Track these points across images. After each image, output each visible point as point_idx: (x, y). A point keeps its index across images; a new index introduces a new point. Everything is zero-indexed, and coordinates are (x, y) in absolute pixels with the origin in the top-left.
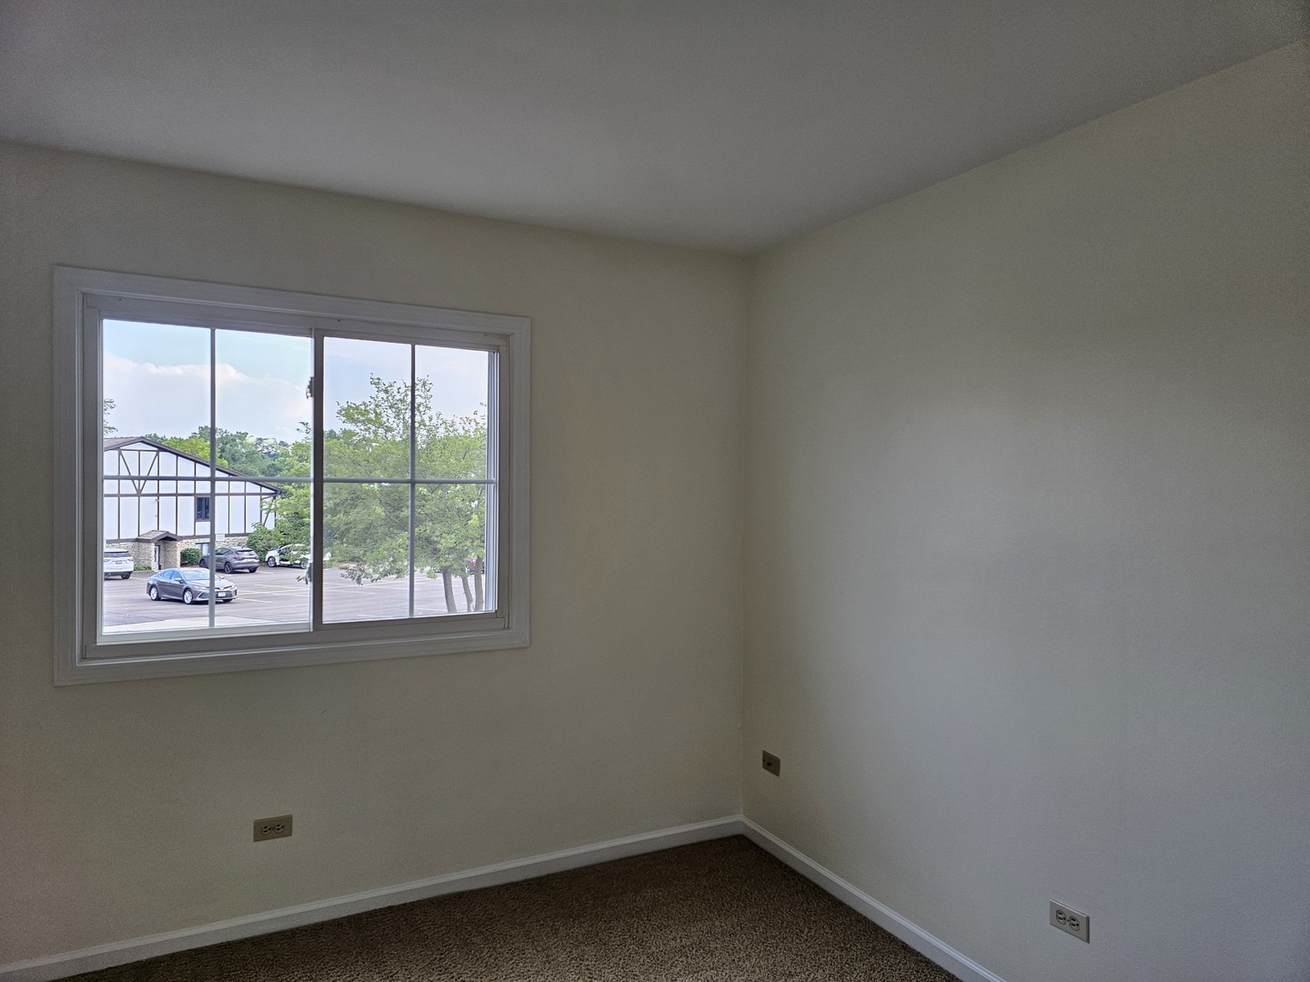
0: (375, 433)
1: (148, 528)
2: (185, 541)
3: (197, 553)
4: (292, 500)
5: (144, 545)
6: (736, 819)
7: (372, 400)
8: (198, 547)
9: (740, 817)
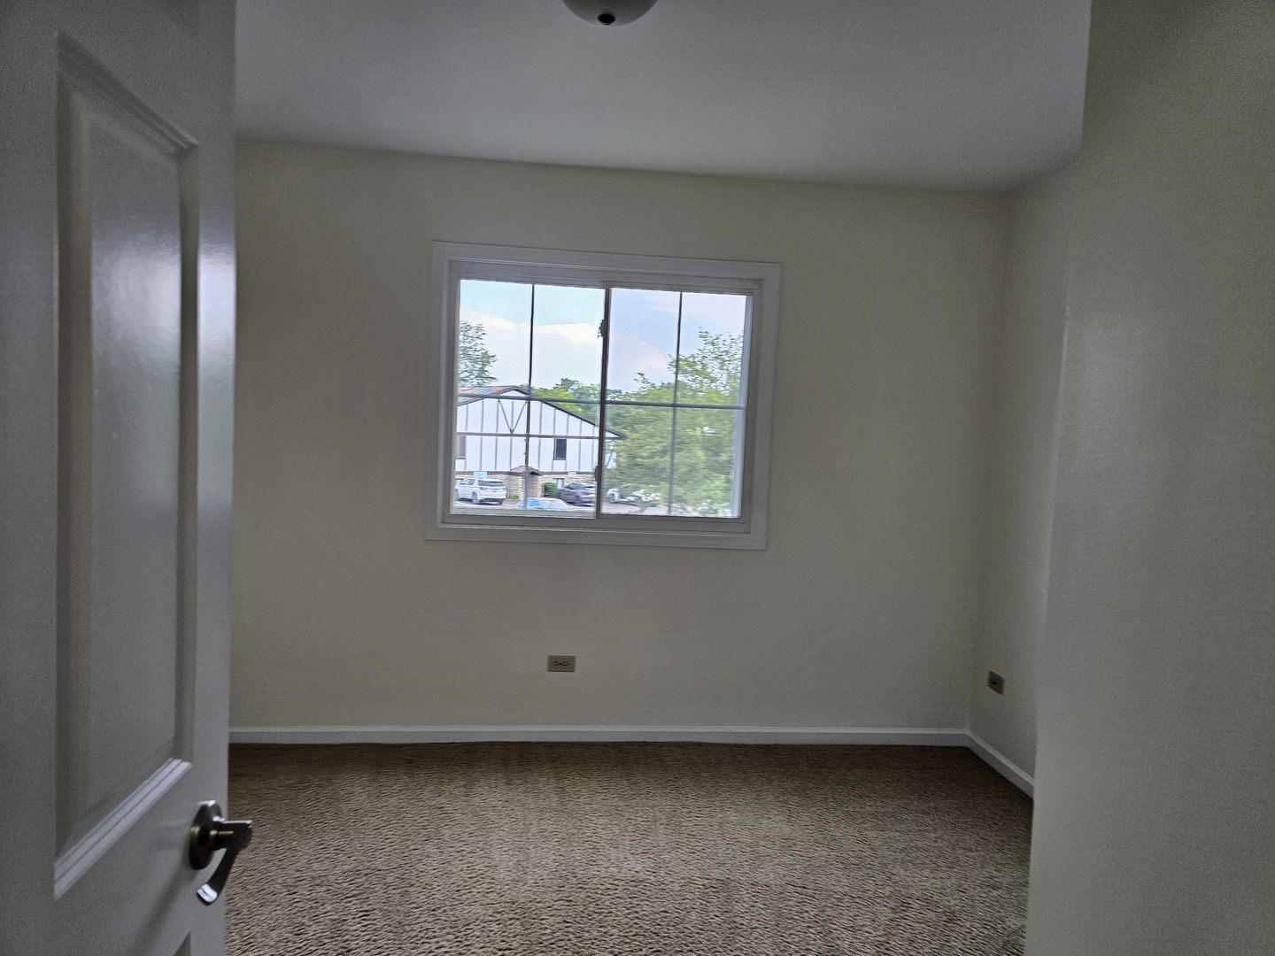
0: (701, 382)
1: (518, 463)
2: (545, 476)
3: (554, 486)
4: (628, 442)
5: (514, 477)
6: (962, 733)
7: (700, 353)
8: (554, 481)
9: (967, 732)
